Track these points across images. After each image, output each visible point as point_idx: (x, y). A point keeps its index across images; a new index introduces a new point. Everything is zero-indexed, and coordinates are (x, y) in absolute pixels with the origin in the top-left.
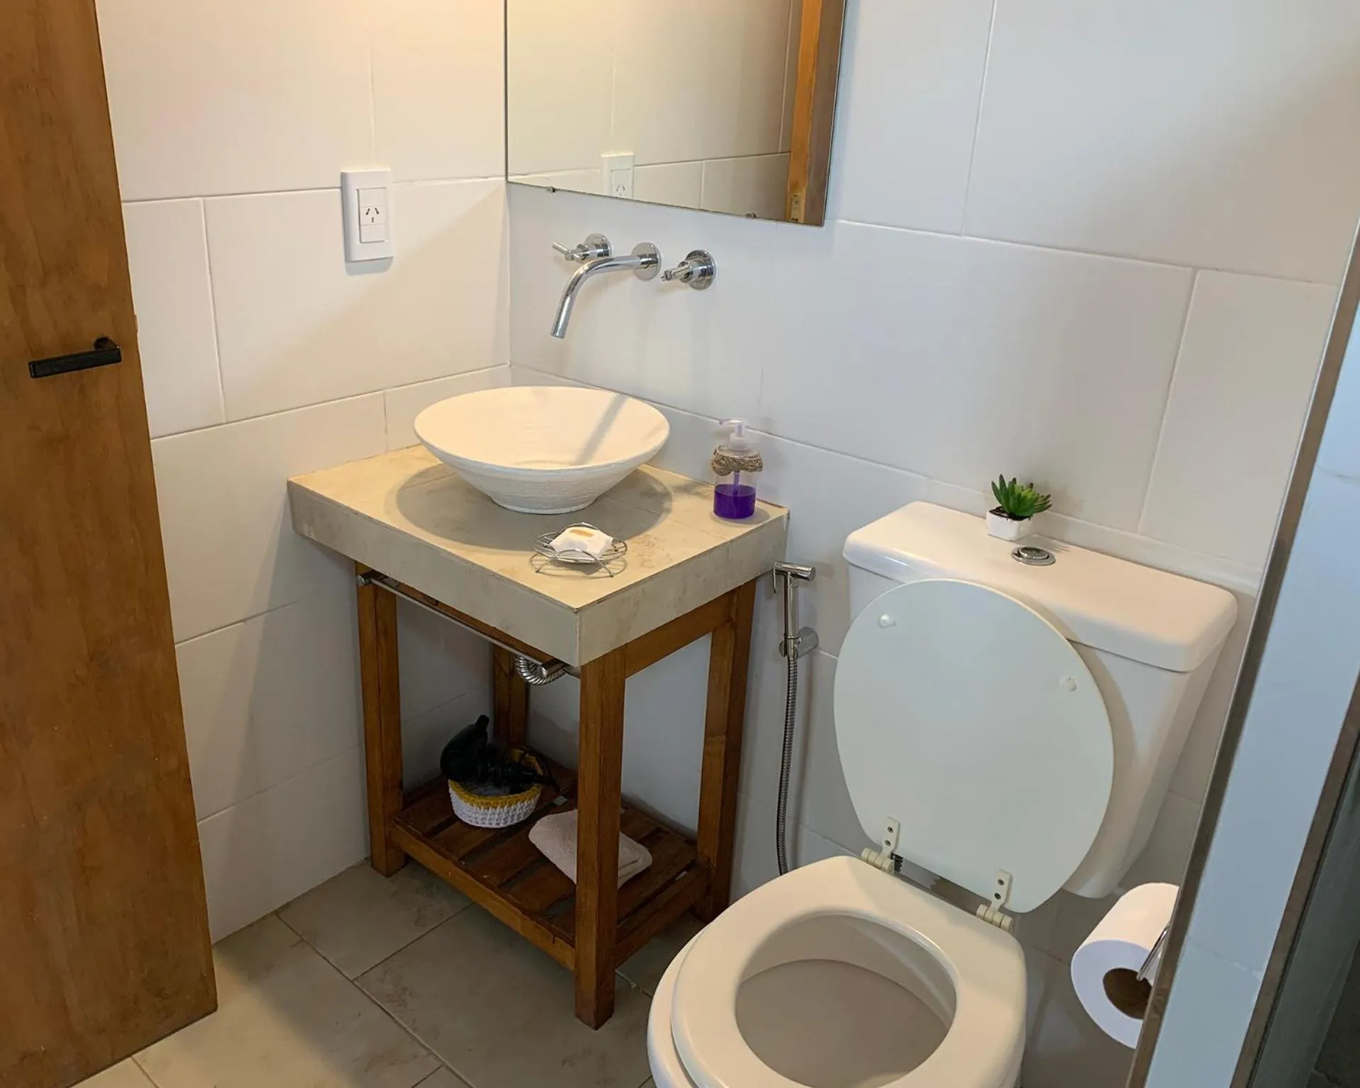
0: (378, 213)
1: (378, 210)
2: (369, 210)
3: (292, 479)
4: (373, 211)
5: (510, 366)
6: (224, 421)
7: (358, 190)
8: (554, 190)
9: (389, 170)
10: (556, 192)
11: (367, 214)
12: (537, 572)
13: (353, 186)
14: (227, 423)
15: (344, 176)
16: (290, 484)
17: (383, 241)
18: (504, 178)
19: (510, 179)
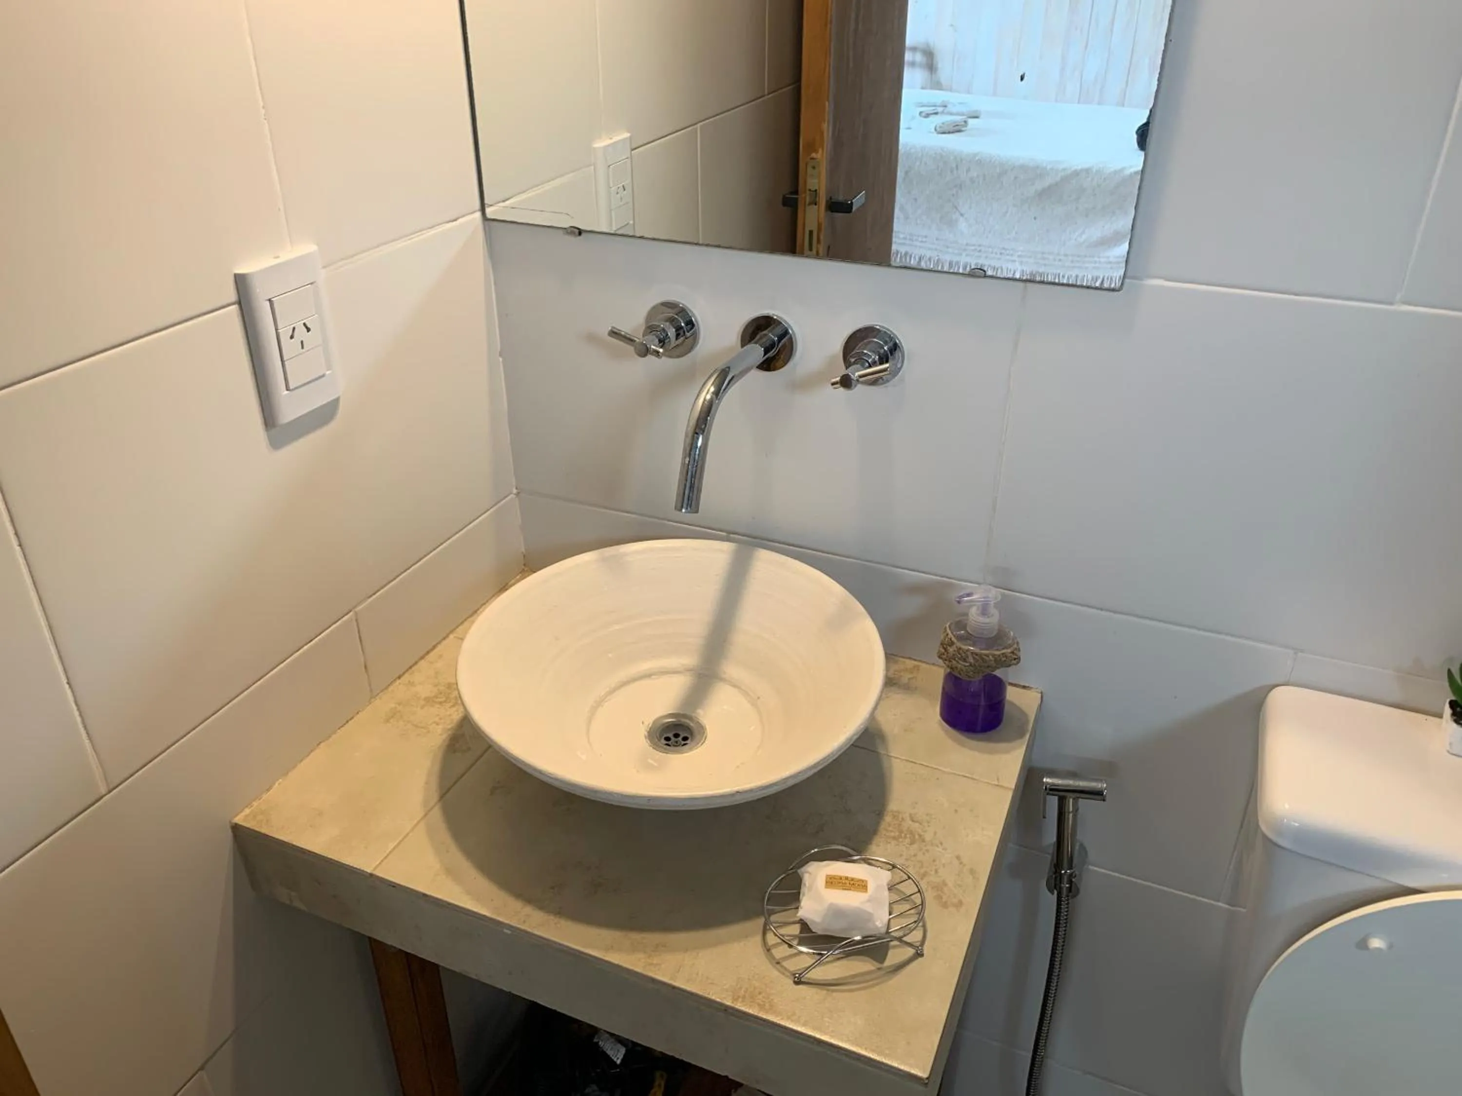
0: (308, 330)
1: (309, 326)
2: (294, 329)
3: (239, 820)
4: (301, 330)
5: (518, 494)
6: (104, 792)
7: (270, 300)
8: (580, 232)
9: (312, 248)
10: (583, 235)
11: (292, 337)
12: (798, 982)
13: (261, 294)
14: (110, 792)
15: (241, 281)
16: (236, 829)
17: (323, 376)
18: (478, 215)
19: (488, 211)
